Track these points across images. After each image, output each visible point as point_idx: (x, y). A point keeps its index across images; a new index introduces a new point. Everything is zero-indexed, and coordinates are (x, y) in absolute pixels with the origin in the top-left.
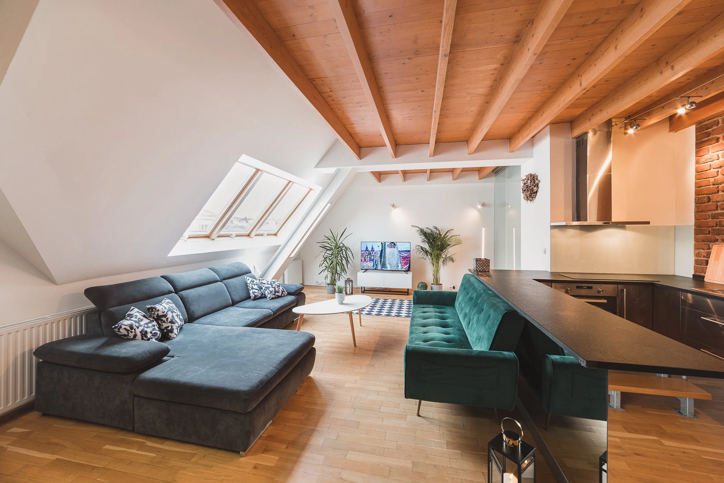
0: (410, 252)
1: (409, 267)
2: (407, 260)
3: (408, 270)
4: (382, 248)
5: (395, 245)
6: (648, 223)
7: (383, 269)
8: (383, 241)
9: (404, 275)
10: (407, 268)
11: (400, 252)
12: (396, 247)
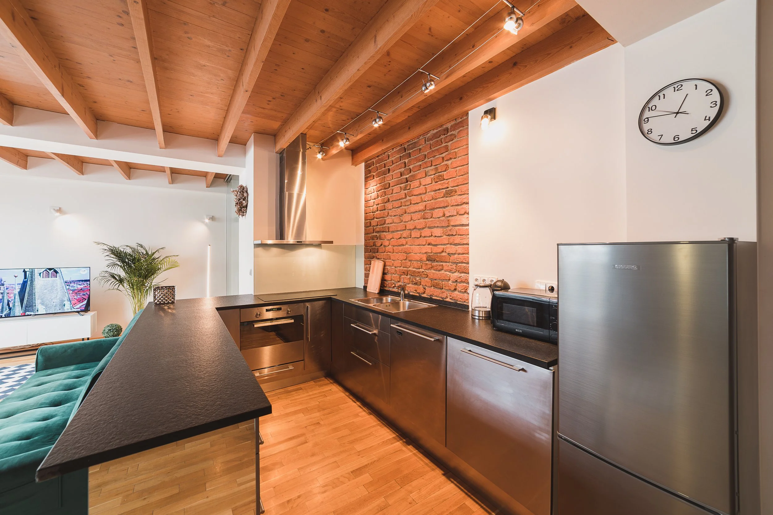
0: (88, 283)
1: (88, 304)
2: (84, 295)
3: (87, 309)
4: (25, 277)
5: (56, 272)
6: (332, 242)
7: (27, 313)
8: (27, 267)
9: (77, 318)
10: (84, 306)
11: (67, 283)
12: (59, 276)
